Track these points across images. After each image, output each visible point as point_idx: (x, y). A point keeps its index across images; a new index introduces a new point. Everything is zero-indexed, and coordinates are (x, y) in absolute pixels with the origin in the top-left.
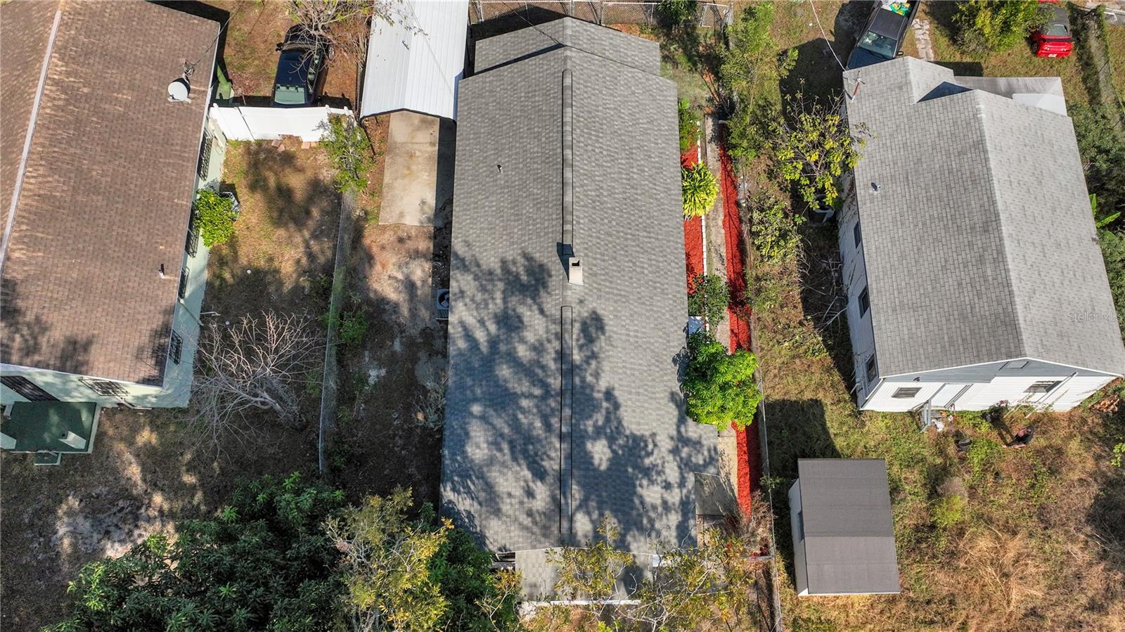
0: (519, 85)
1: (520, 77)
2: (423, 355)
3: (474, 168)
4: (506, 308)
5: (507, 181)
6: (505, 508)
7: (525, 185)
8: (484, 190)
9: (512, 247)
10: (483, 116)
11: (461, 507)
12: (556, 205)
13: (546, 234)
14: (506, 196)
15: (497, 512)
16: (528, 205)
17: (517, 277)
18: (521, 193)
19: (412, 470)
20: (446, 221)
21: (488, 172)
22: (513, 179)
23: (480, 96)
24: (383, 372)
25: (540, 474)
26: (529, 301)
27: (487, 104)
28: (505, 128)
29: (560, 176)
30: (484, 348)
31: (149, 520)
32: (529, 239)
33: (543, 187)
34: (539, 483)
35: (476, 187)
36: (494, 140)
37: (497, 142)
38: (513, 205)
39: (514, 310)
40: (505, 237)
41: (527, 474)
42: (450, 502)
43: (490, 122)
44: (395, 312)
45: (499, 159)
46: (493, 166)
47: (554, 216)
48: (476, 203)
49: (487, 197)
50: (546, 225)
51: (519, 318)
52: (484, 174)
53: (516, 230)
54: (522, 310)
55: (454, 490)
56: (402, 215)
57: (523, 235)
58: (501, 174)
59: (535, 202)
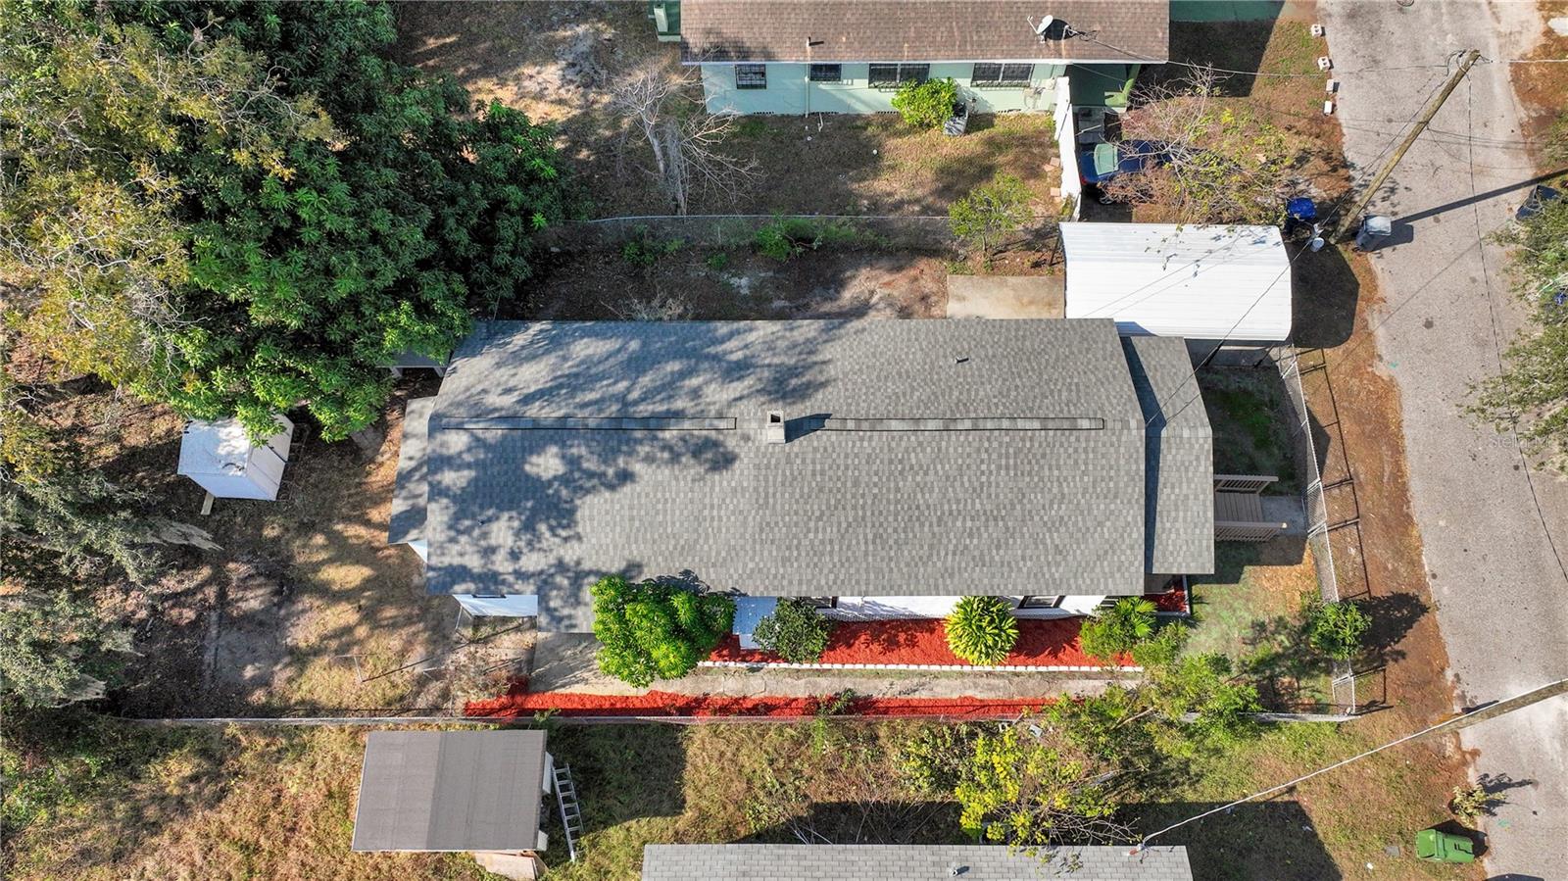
0: (1092, 377)
5: (940, 367)
7: (930, 384)
8: (934, 347)
9: (840, 371)
12: (888, 413)
13: (848, 404)
14: (919, 367)
15: (498, 365)
16: (898, 387)
17: (798, 375)
18: (918, 380)
21: (960, 349)
22: (943, 373)
24: (745, 291)
28: (1026, 364)
31: (584, 95)
32: (846, 388)
36: (1010, 354)
37: (1005, 357)
38: (903, 373)
41: (530, 389)
42: (527, 327)
43: (1039, 350)
44: (825, 298)
45: (978, 359)
46: (968, 353)
47: (871, 411)
48: (917, 340)
49: (922, 350)
50: (863, 405)
51: (738, 379)
52: (959, 346)
53: (864, 377)
54: (748, 381)
56: (961, 299)
57: (855, 383)
58: (953, 362)
59: (900, 394)
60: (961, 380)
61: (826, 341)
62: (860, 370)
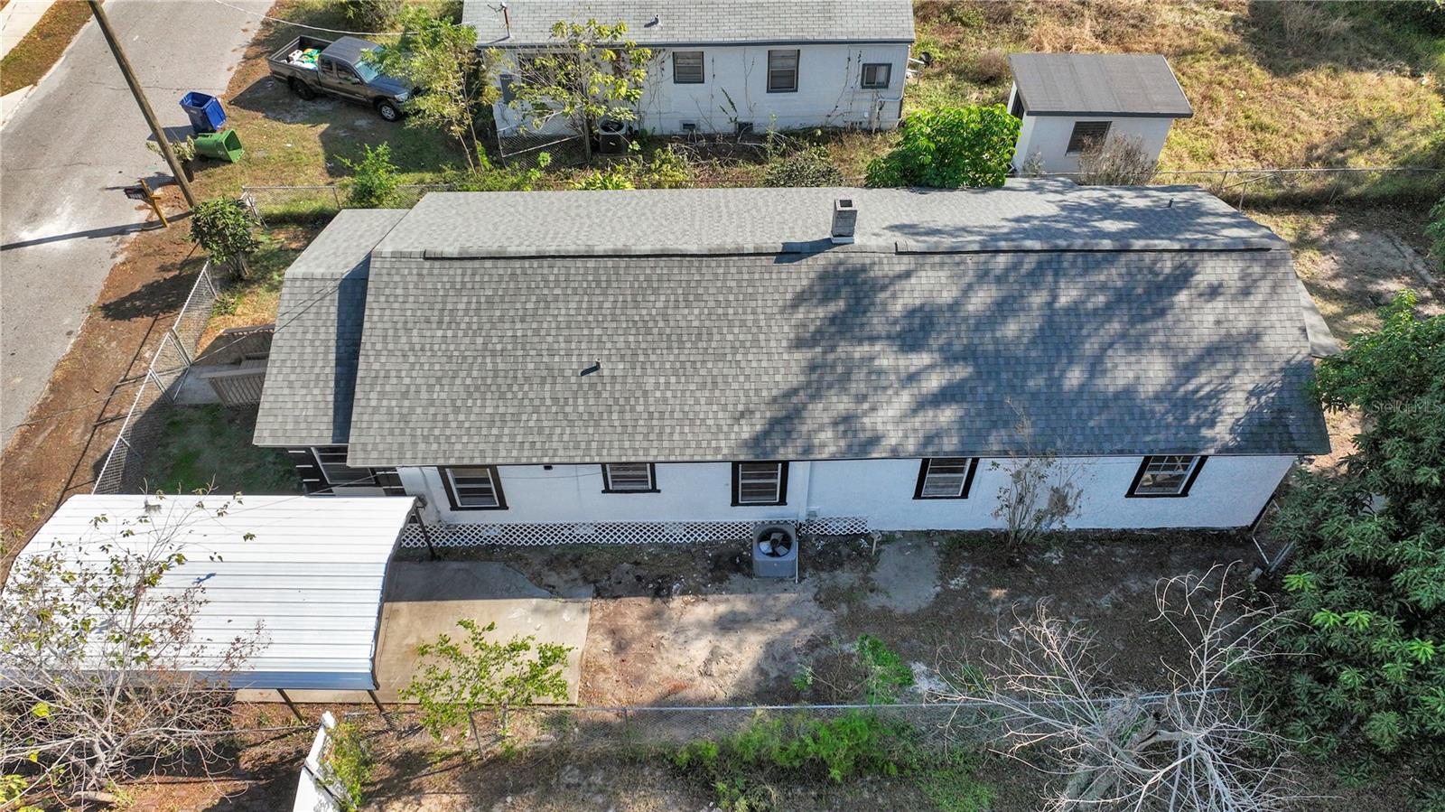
0: (415, 340)
1: (397, 337)
2: (874, 602)
3: (571, 424)
4: (889, 337)
5: (623, 356)
6: (1242, 323)
7: (640, 324)
8: (627, 399)
9: (763, 344)
10: (457, 410)
11: (1241, 410)
12: (699, 269)
13: (751, 282)
14: (653, 358)
15: (1254, 336)
16: (684, 316)
17: (833, 320)
18: (655, 331)
19: (1105, 603)
20: (580, 582)
21: (591, 394)
22: (621, 345)
23: (404, 418)
24: (920, 667)
25: (1182, 278)
26: (882, 296)
27: (431, 402)
28: (501, 366)
29: (644, 262)
30: (962, 372)
32: (754, 313)
33: (656, 292)
34: (1198, 278)
35: (615, 416)
36: (521, 386)
37: (526, 379)
38: (675, 345)
39: (895, 322)
40: (739, 357)
41: (1182, 297)
42: (1232, 431)
43: (477, 395)
44: (783, 659)
45: (568, 373)
46: (580, 385)
47: (721, 271)
48: (651, 414)
49: (645, 392)
50: (733, 284)
51: (911, 313)
52: (591, 402)
53: (730, 337)
54: (898, 308)
55: (1212, 424)
57: (743, 324)
58: (605, 370)
59: (682, 304)
60: (597, 332)
61: (795, 391)
62: (735, 350)
